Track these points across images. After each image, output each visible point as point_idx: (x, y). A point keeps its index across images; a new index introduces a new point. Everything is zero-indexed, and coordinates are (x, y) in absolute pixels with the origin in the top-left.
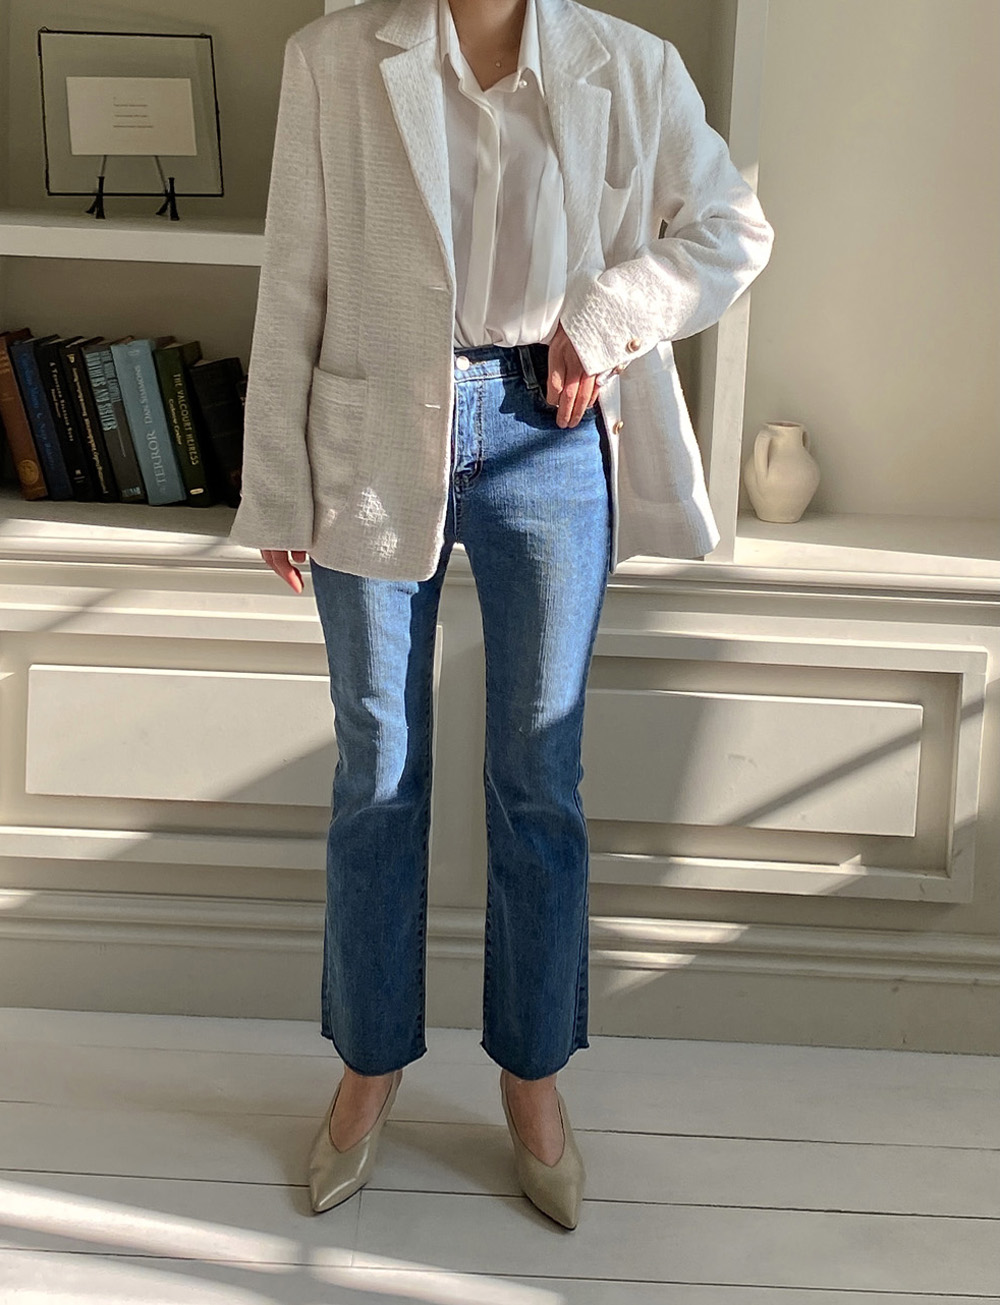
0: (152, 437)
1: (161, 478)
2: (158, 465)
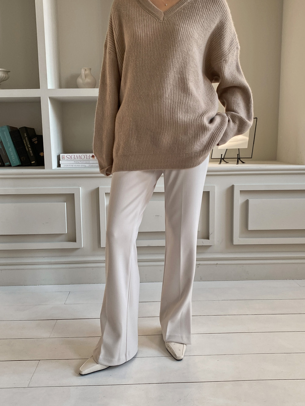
0: (10, 149)
1: (14, 159)
2: (13, 156)
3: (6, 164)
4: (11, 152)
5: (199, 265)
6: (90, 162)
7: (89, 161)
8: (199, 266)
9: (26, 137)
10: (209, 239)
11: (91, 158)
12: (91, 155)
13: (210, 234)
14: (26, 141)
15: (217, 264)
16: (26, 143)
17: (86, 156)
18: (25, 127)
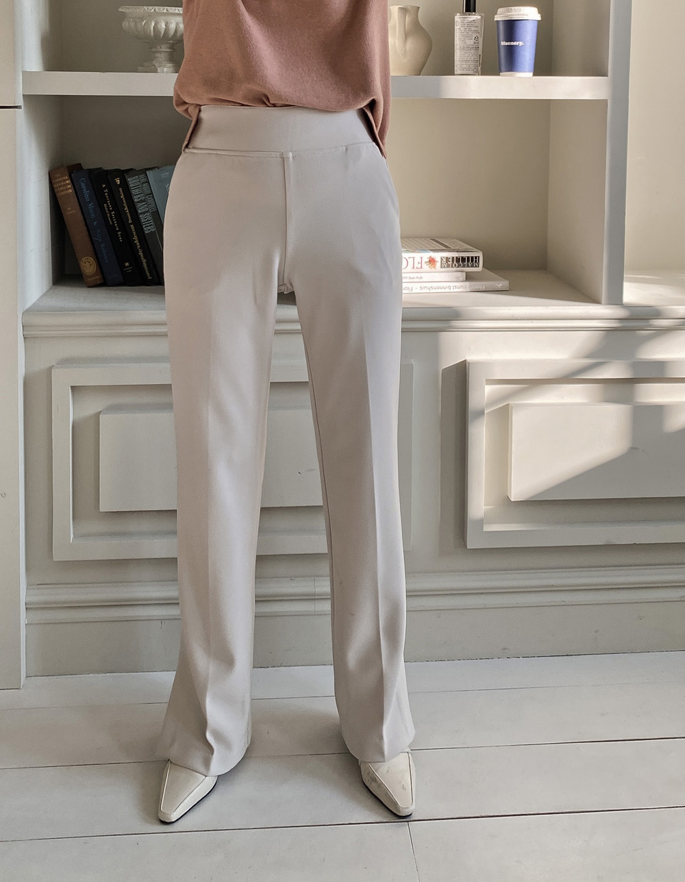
6: (421, 278)
7: (419, 275)
11: (425, 266)
12: (426, 256)
17: (411, 261)
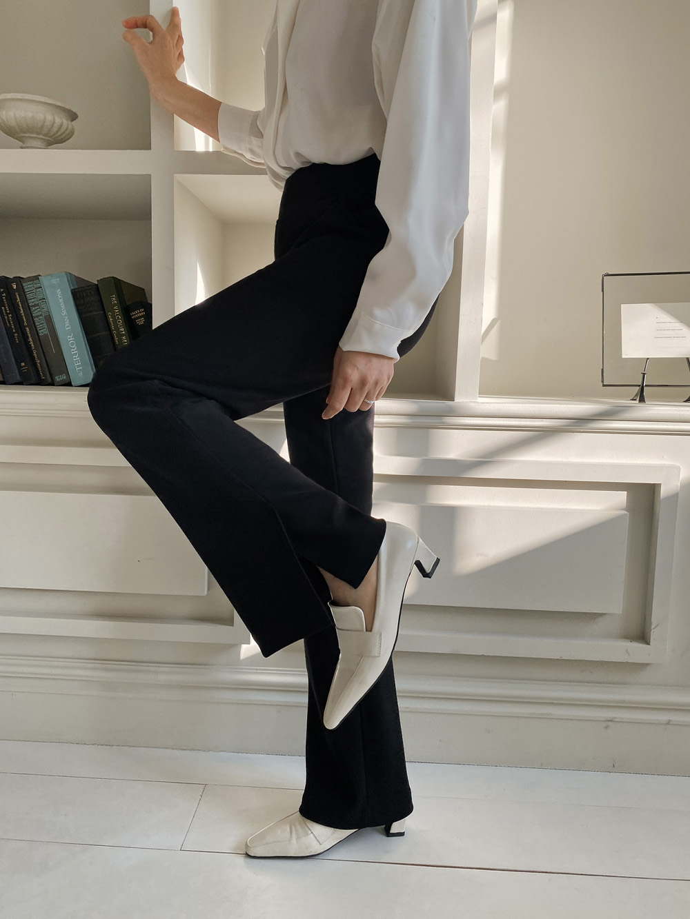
0: (71, 339)
1: (78, 366)
2: (76, 358)
3: (58, 379)
4: (72, 344)
5: (611, 721)
8: (610, 723)
9: (115, 305)
10: (648, 644)
13: (652, 627)
14: (113, 317)
15: (668, 724)
16: (115, 321)
18: (113, 277)
